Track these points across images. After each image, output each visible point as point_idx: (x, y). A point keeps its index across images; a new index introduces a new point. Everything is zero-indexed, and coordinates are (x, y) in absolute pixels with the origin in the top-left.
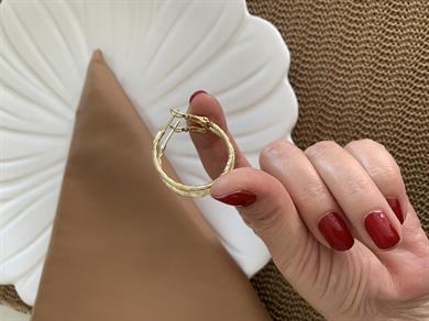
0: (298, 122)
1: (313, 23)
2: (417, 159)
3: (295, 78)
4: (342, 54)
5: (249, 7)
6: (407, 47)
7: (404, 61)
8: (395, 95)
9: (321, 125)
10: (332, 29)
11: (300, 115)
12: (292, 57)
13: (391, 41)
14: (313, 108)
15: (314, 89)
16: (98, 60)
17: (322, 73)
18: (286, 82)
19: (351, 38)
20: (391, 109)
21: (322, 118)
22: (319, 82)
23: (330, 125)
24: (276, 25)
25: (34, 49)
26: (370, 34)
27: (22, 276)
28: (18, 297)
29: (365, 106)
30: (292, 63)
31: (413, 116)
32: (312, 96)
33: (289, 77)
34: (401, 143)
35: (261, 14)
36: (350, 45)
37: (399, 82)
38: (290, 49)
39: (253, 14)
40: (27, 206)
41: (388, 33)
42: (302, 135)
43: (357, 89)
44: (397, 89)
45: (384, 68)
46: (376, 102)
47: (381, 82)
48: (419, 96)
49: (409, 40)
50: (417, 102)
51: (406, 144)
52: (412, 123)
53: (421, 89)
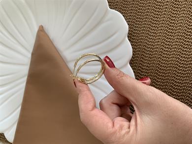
0: (133, 57)
1: (138, 12)
2: (187, 73)
3: (131, 37)
4: (152, 26)
5: (109, 5)
6: (181, 23)
7: (180, 29)
8: (176, 45)
9: (143, 58)
10: (147, 15)
11: (133, 54)
12: (129, 28)
13: (174, 20)
14: (139, 51)
16: (41, 30)
17: (143, 35)
18: (127, 39)
19: (156, 19)
21: (144, 55)
22: (142, 39)
23: (147, 58)
24: (122, 13)
26: (164, 17)
29: (163, 49)
30: (129, 30)
31: (185, 54)
32: (138, 45)
35: (115, 8)
36: (155, 22)
37: (178, 38)
38: (128, 24)
41: (172, 16)
42: (134, 63)
43: (159, 42)
44: (177, 41)
45: (171, 32)
46: (168, 48)
47: (170, 38)
48: (187, 44)
49: (182, 19)
50: (186, 48)
51: (182, 67)
52: (184, 57)
53: (188, 41)
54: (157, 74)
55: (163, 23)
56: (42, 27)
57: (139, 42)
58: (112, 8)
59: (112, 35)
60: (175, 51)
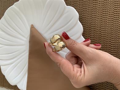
0: (84, 31)
1: (84, 5)
2: (118, 36)
3: (81, 20)
4: (93, 12)
6: (110, 7)
7: (110, 11)
8: (109, 20)
9: (90, 31)
10: (89, 6)
13: (106, 6)
14: (87, 27)
17: (88, 18)
18: (79, 21)
22: (88, 20)
24: (74, 7)
25: (14, 25)
26: (99, 5)
27: (19, 82)
29: (101, 24)
30: (79, 16)
31: (115, 25)
32: (86, 24)
34: (113, 33)
35: (70, 5)
36: (95, 9)
38: (79, 13)
41: (104, 4)
42: (85, 35)
43: (98, 20)
44: (109, 18)
45: (105, 13)
46: (104, 23)
47: (105, 17)
48: (116, 19)
49: (110, 5)
50: (115, 21)
51: (114, 33)
52: (115, 27)
53: (116, 17)
54: (100, 39)
55: (99, 9)
56: (33, 25)
57: (87, 22)
58: (68, 5)
59: (70, 21)
60: (109, 24)
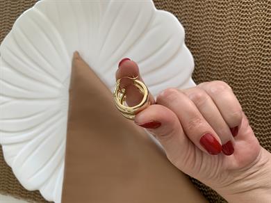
0: (195, 69)
1: (196, 8)
3: (190, 44)
4: (217, 24)
5: (156, 6)
6: (257, 14)
7: (256, 22)
8: (254, 44)
9: (210, 69)
10: (209, 10)
11: (196, 65)
12: (186, 31)
13: (246, 11)
14: (204, 60)
15: (202, 48)
16: (77, 58)
17: (206, 38)
18: (184, 46)
19: (221, 14)
20: (253, 53)
21: (210, 65)
22: (205, 43)
23: (215, 68)
24: (174, 13)
26: (232, 10)
28: (43, 198)
29: (236, 54)
30: (186, 35)
31: (267, 55)
32: (201, 52)
33: (186, 43)
34: (262, 73)
35: (164, 9)
36: (221, 18)
37: (254, 36)
38: (184, 27)
39: (159, 9)
40: (41, 142)
41: (243, 7)
42: (199, 77)
43: (229, 44)
44: (254, 40)
45: (244, 29)
46: (242, 50)
47: (243, 37)
48: (269, 42)
49: (257, 9)
50: (268, 47)
51: (265, 73)
52: (267, 60)
55: (231, 18)
